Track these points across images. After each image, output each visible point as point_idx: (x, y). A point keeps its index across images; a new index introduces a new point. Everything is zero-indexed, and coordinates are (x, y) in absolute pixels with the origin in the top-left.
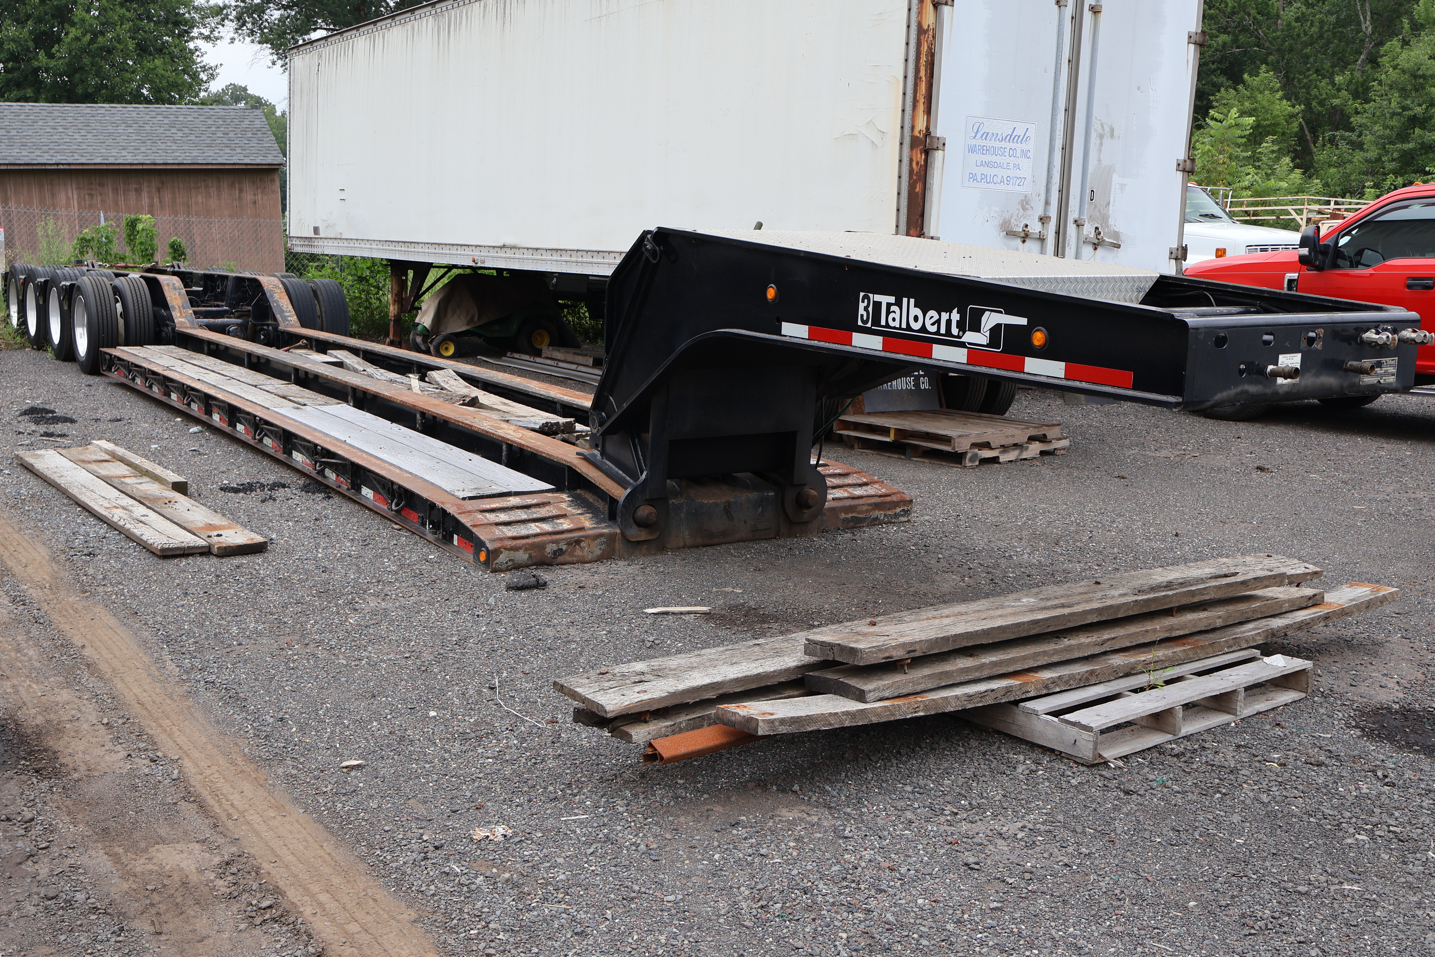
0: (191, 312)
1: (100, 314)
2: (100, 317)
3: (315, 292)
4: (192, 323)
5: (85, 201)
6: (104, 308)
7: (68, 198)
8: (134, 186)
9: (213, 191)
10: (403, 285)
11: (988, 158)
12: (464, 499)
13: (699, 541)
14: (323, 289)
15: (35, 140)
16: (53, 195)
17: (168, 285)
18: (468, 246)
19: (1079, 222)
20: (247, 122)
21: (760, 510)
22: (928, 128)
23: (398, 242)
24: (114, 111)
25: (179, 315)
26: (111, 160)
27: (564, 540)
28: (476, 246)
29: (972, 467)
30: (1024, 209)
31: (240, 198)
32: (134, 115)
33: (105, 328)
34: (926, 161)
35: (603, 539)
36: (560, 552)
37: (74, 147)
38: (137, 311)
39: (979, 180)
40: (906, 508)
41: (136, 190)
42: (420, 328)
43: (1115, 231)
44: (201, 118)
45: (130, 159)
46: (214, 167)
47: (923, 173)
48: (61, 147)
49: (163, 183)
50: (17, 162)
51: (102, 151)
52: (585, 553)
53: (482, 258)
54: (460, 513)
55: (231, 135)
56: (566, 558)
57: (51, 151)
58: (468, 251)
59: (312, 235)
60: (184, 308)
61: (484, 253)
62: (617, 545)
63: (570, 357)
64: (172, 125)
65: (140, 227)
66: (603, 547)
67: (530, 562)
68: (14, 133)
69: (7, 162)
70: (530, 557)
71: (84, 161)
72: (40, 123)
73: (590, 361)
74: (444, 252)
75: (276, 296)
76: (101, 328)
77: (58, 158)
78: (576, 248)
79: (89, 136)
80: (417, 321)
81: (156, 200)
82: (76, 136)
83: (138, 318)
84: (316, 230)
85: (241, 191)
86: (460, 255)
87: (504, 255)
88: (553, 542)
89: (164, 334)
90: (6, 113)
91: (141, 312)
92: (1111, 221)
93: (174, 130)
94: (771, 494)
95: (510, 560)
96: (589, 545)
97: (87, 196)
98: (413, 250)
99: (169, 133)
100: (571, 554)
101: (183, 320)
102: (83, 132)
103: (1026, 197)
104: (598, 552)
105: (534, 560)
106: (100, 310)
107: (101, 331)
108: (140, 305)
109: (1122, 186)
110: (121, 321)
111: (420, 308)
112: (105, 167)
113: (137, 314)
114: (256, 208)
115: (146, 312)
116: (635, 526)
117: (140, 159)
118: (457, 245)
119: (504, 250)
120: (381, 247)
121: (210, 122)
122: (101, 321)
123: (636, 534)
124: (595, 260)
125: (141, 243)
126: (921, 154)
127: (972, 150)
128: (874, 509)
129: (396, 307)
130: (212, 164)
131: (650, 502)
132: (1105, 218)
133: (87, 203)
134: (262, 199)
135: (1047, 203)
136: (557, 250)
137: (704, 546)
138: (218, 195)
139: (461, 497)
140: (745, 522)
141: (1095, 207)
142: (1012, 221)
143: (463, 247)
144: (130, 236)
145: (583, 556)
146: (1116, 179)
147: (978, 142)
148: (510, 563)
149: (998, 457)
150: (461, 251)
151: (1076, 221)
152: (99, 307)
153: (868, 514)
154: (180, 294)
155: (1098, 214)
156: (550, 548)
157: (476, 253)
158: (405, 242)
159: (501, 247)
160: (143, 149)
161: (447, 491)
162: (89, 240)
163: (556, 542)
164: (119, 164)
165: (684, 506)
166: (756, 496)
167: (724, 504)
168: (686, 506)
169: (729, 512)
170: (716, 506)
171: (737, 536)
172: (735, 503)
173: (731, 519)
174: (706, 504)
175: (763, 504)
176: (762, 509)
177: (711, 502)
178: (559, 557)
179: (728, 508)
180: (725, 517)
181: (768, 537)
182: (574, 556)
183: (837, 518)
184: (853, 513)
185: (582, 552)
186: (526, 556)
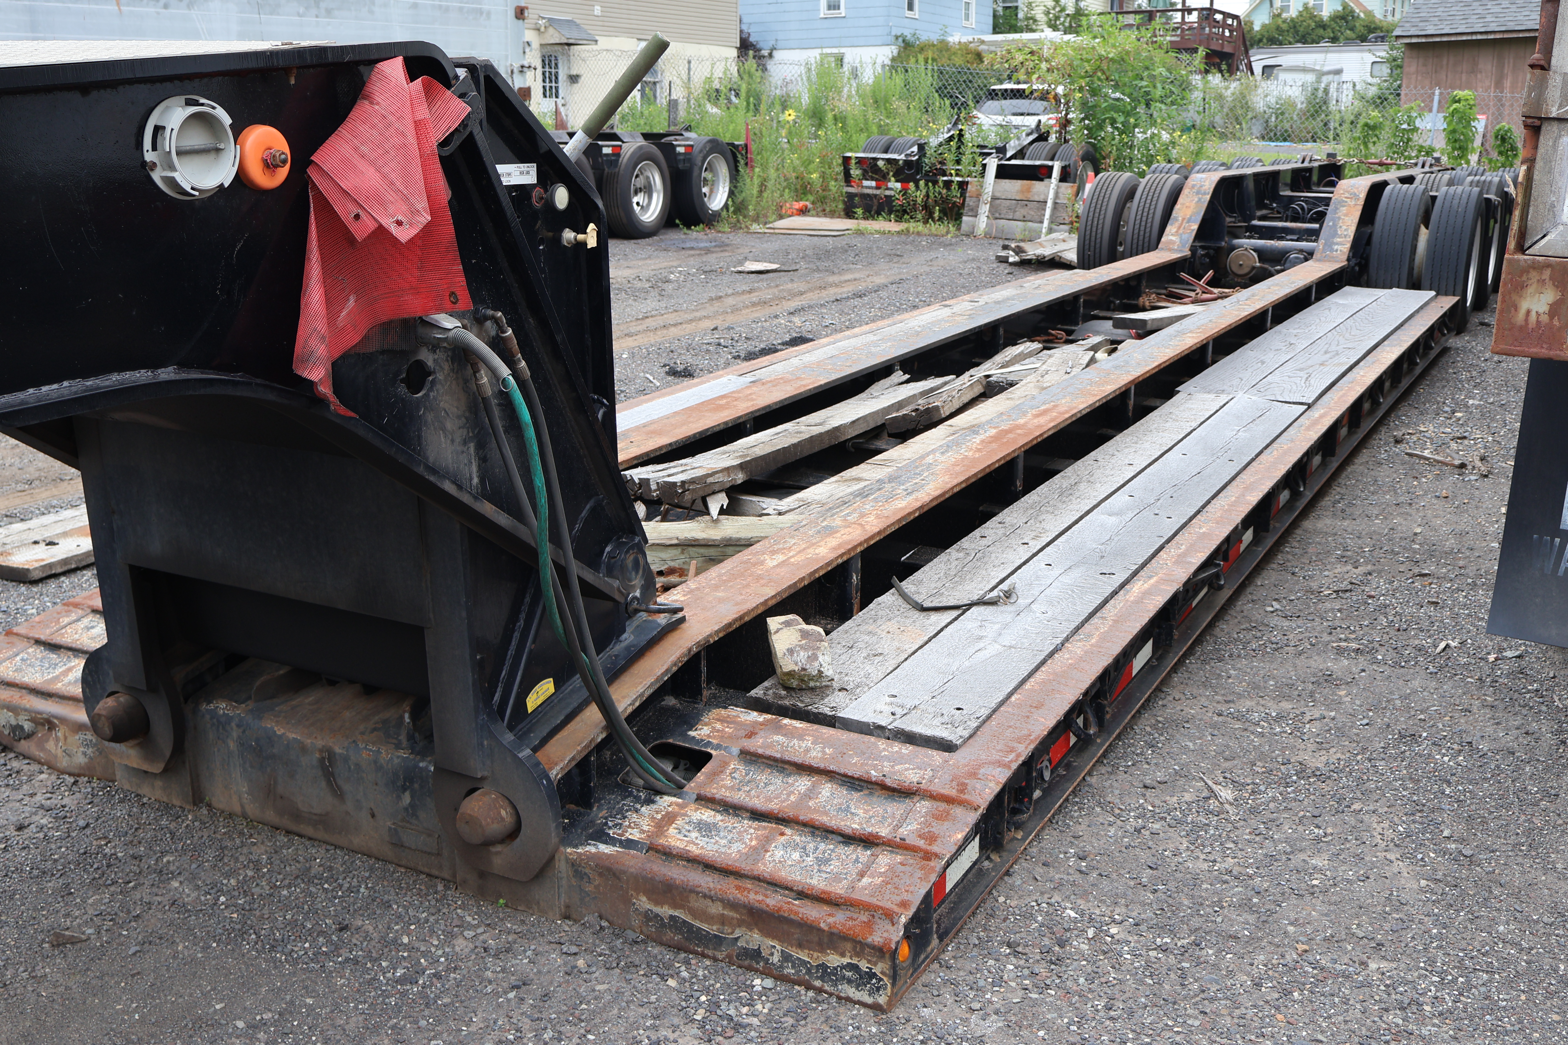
1: (1089, 223)
2: (1089, 228)
6: (1097, 215)
13: (271, 816)
25: (1175, 228)
36: (18, 732)
40: (864, 965)
52: (59, 752)
60: (1189, 222)
66: (90, 752)
88: (10, 708)
100: (41, 746)
101: (1174, 238)
104: (81, 759)
108: (1145, 214)
115: (1149, 225)
122: (1088, 233)
128: (749, 923)
140: (373, 816)
145: (56, 756)
153: (729, 933)
154: (1199, 200)
156: (5, 718)
165: (233, 725)
166: (396, 761)
167: (321, 751)
168: (238, 726)
169: (332, 774)
170: (304, 749)
171: (357, 841)
172: (346, 759)
173: (338, 793)
174: (280, 737)
175: (416, 786)
176: (412, 797)
177: (292, 736)
178: (23, 741)
179: (330, 765)
180: (323, 784)
181: (435, 872)
182: (43, 749)
183: (627, 901)
184: (675, 906)
185: (56, 746)
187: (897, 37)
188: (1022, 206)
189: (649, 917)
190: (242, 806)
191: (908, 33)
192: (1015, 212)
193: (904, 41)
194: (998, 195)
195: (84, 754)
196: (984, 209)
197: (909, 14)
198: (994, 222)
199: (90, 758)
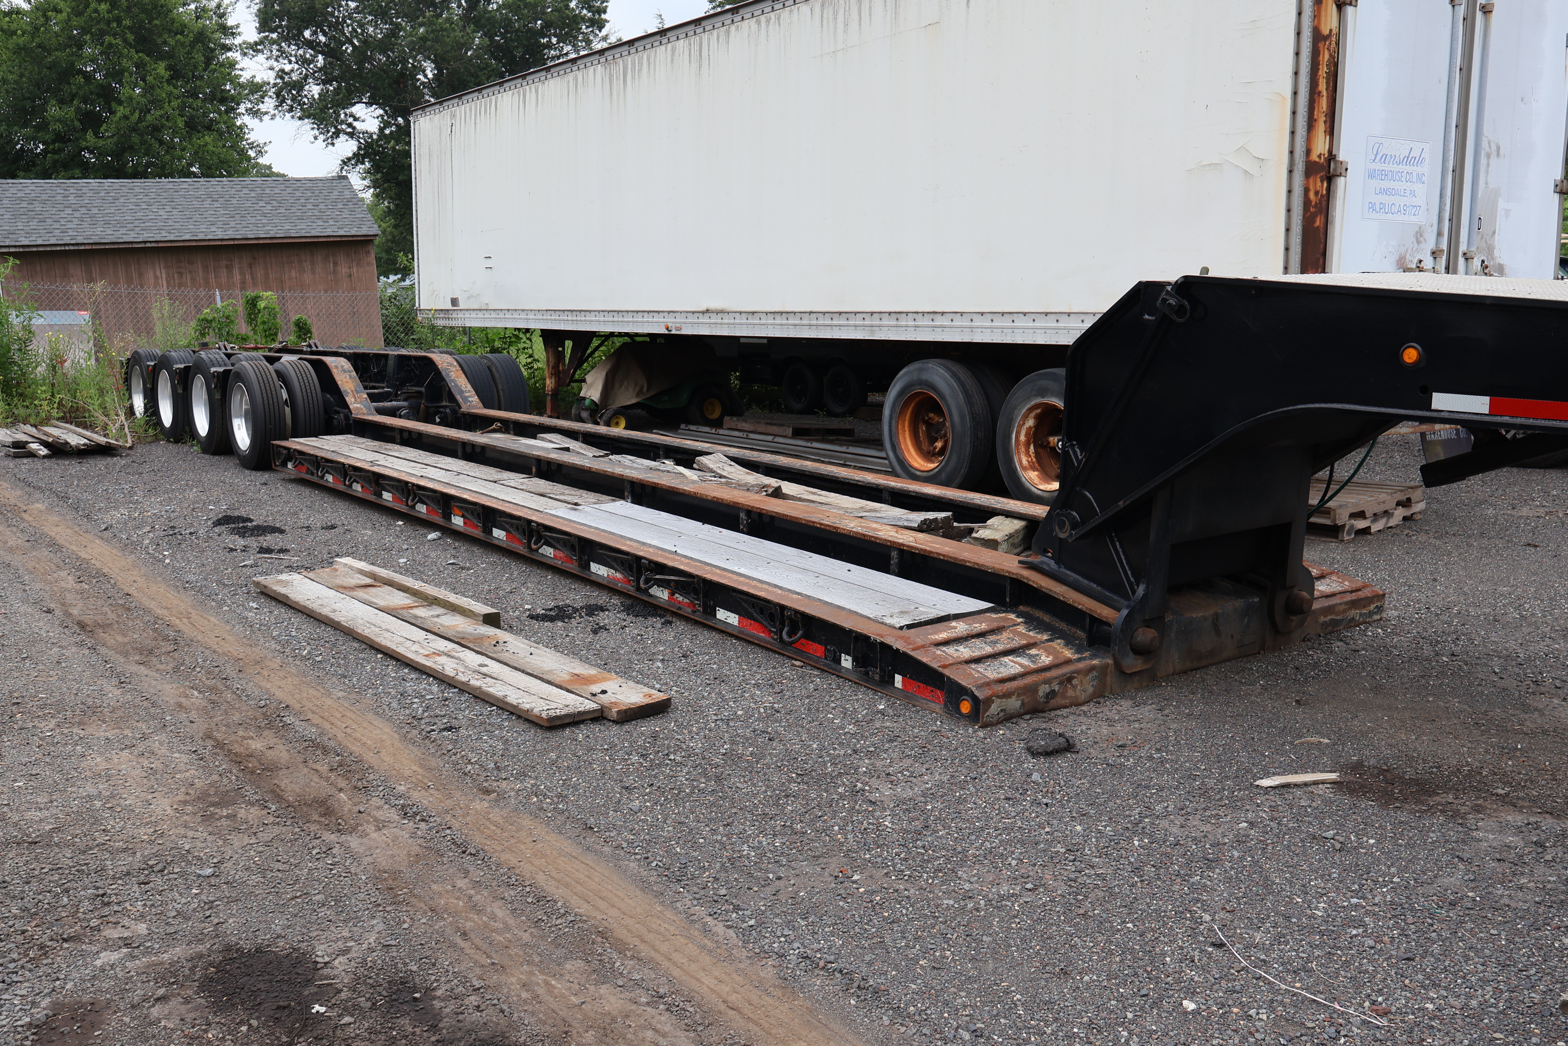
0: (366, 396)
1: (266, 402)
2: (266, 406)
3: (489, 368)
4: (368, 408)
5: (174, 279)
6: (270, 395)
7: (156, 278)
8: (225, 263)
9: (307, 266)
10: (560, 356)
11: (1386, 184)
12: (901, 628)
13: (1188, 665)
14: (498, 365)
15: (118, 218)
16: (140, 275)
17: (336, 367)
18: (658, 312)
19: (1468, 255)
20: (336, 193)
21: (1246, 620)
22: (1330, 151)
23: (564, 311)
24: (197, 185)
25: (353, 400)
26: (201, 236)
27: (1056, 678)
28: (669, 312)
29: (1349, 542)
30: (1419, 242)
31: (335, 272)
32: (219, 188)
33: (272, 418)
34: (1329, 189)
35: (1095, 673)
37: (160, 224)
38: (305, 397)
39: (1378, 210)
40: (1379, 604)
41: (227, 267)
42: (587, 402)
43: (1500, 264)
44: (289, 190)
45: (220, 234)
46: (308, 240)
47: (1324, 203)
48: (147, 224)
49: (254, 259)
50: (103, 241)
51: (190, 227)
52: (1078, 693)
53: (678, 325)
54: (913, 650)
55: (322, 206)
56: (1058, 701)
57: (136, 229)
58: (657, 318)
59: (449, 306)
60: (357, 393)
61: (680, 319)
62: (1109, 678)
63: (762, 428)
64: (260, 198)
65: (262, 304)
66: (1095, 683)
67: (1022, 711)
68: (95, 211)
69: (91, 241)
70: (1023, 704)
71: (172, 238)
72: (122, 200)
73: (789, 431)
74: (626, 319)
75: (453, 375)
76: (268, 418)
77: (145, 236)
78: (808, 310)
79: (175, 212)
80: (582, 394)
81: (248, 277)
82: (161, 212)
83: (306, 405)
84: (454, 302)
85: (335, 264)
86: (648, 322)
87: (708, 321)
88: (1045, 682)
89: (335, 422)
90: (85, 190)
91: (310, 398)
92: (1496, 253)
93: (262, 204)
94: (1256, 600)
95: (1002, 710)
96: (1081, 682)
97: (176, 275)
98: (583, 318)
99: (257, 207)
100: (1064, 696)
101: (358, 406)
102: (168, 208)
103: (1420, 228)
104: (1091, 690)
105: (1027, 708)
106: (265, 398)
107: (268, 422)
108: (309, 391)
109: (1507, 211)
110: (288, 410)
111: (584, 381)
112: (194, 244)
113: (306, 401)
114: (351, 281)
115: (315, 399)
116: (1131, 654)
117: (230, 234)
118: (643, 311)
119: (708, 315)
120: (541, 317)
121: (298, 194)
122: (267, 410)
123: (1133, 663)
124: (835, 322)
125: (264, 323)
126: (1322, 182)
127: (1371, 175)
128: (1350, 609)
129: (553, 381)
130: (306, 237)
131: (1148, 624)
132: (1490, 249)
133: (177, 281)
134: (357, 272)
135: (1439, 234)
136: (782, 313)
137: (1191, 671)
138: (312, 269)
139: (898, 626)
140: (1232, 637)
141: (1482, 237)
142: (1408, 256)
143: (652, 314)
144: (250, 314)
145: (1076, 697)
146: (1502, 204)
147: (1378, 166)
148: (1002, 714)
149: (1369, 528)
150: (647, 318)
151: (1465, 254)
152: (265, 395)
153: (1345, 615)
154: (350, 377)
155: (1484, 245)
156: (1042, 689)
157: (670, 320)
158: (572, 311)
159: (703, 312)
160: (232, 224)
161: (869, 618)
162: (211, 321)
163: (1048, 682)
164: (209, 240)
166: (1242, 605)
167: (1212, 616)
169: (1217, 626)
170: (1205, 619)
171: (1225, 655)
172: (1222, 615)
173: (1219, 634)
175: (1249, 612)
177: (1199, 615)
178: (1052, 701)
179: (1216, 622)
180: (1213, 633)
181: (1254, 652)
182: (1067, 698)
185: (1075, 691)
186: (1018, 704)
190: (1174, 668)
199: (1095, 686)
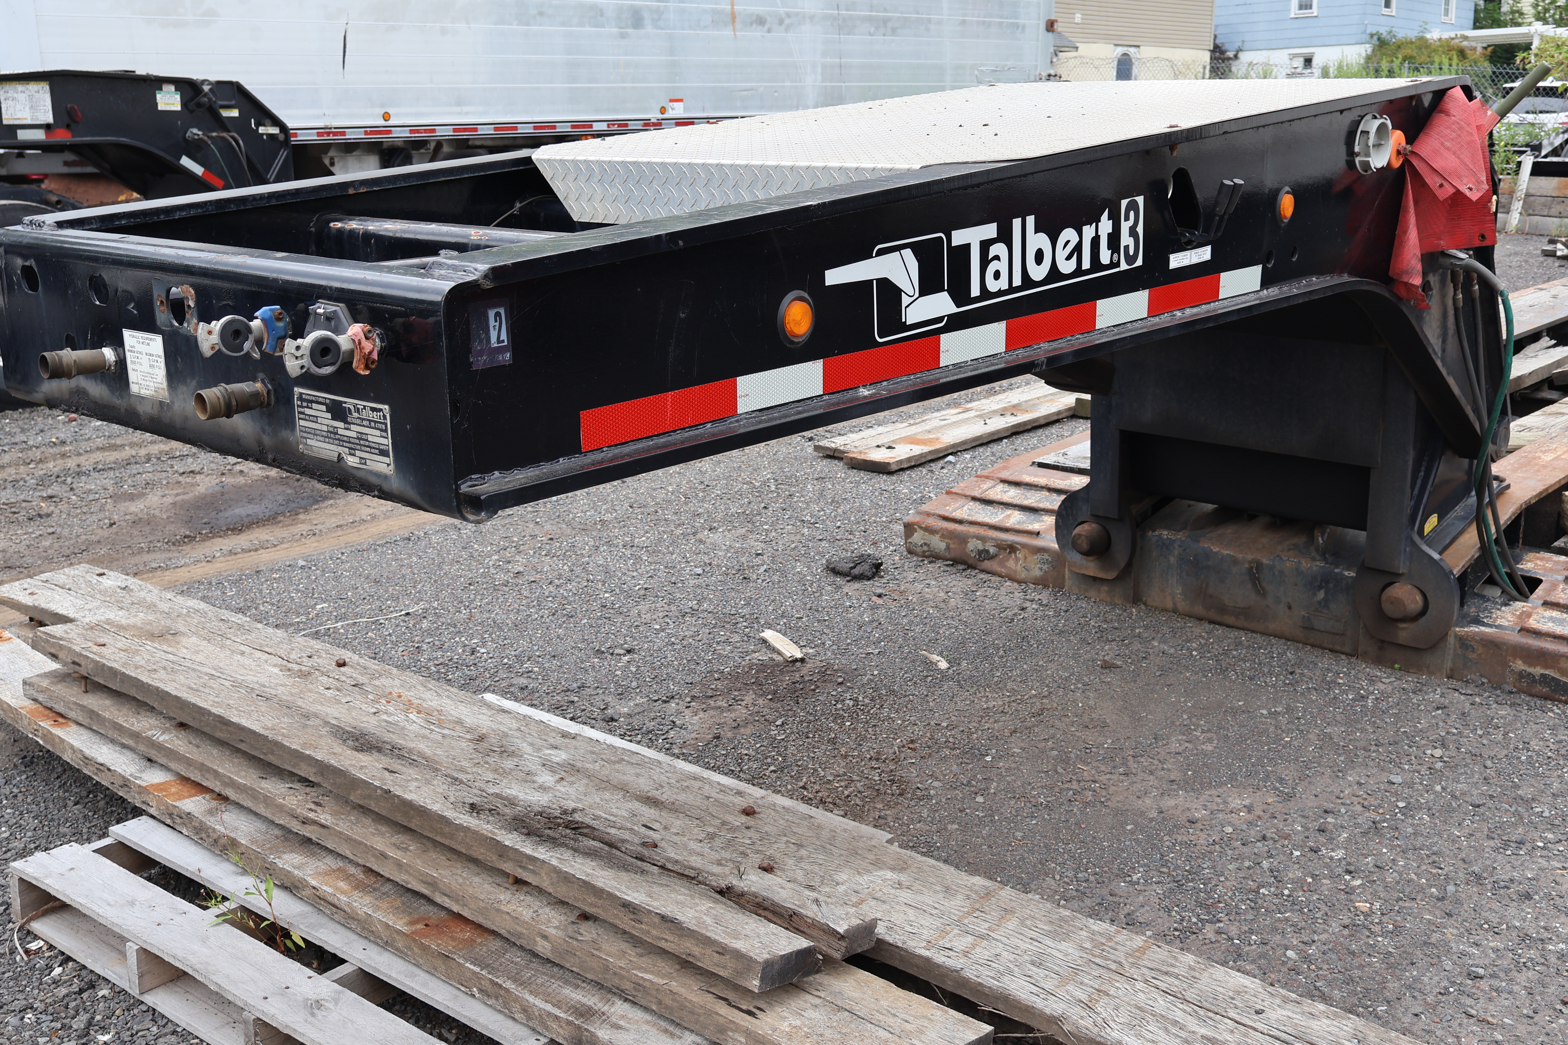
13: (1199, 610)
21: (1321, 595)
27: (993, 539)
35: (1046, 556)
36: (984, 555)
52: (1019, 568)
56: (995, 566)
62: (1066, 571)
66: (1045, 567)
67: (947, 555)
70: (948, 548)
88: (979, 538)
94: (1350, 573)
95: (925, 544)
96: (1025, 558)
100: (1002, 563)
104: (1037, 573)
105: (953, 555)
137: (1207, 621)
140: (1290, 608)
145: (1015, 571)
148: (925, 548)
156: (973, 545)
163: (983, 539)
165: (1176, 545)
166: (1315, 568)
167: (1250, 562)
168: (1180, 546)
169: (1258, 579)
170: (1235, 561)
171: (1272, 626)
172: (1271, 568)
173: (1261, 592)
174: (1216, 553)
175: (1331, 585)
176: (1326, 593)
177: (1226, 552)
178: (986, 561)
179: (1257, 572)
180: (1249, 586)
181: (1338, 648)
182: (1004, 566)
183: (1505, 665)
184: (1546, 667)
185: (1016, 564)
186: (943, 546)
187: (1372, 36)
188: (1559, 203)
189: (1521, 675)
190: (1174, 604)
191: (1383, 31)
192: (1550, 208)
193: (1379, 39)
194: (1532, 191)
195: (1041, 569)
196: (1517, 206)
197: (1385, 11)
198: (1528, 218)
199: (1046, 572)
